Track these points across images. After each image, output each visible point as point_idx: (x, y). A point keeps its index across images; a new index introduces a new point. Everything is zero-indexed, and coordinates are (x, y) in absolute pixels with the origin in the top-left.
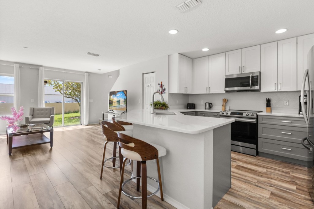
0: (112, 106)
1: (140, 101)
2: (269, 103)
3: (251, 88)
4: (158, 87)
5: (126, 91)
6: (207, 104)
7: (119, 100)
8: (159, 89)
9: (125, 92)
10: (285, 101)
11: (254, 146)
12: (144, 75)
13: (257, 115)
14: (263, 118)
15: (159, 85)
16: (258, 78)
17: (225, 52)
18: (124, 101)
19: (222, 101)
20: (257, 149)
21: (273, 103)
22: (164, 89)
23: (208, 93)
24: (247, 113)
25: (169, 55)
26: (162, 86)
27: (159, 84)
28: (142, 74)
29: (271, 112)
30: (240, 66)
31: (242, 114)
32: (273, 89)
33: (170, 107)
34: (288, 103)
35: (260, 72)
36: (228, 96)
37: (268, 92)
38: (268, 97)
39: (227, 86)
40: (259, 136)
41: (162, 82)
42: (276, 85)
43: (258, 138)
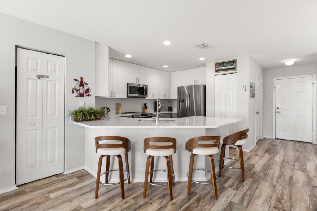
3: (144, 96)
6: (106, 108)
8: (76, 88)
16: (147, 89)
22: (88, 90)
23: (112, 97)
25: (96, 42)
26: (82, 84)
27: (76, 80)
30: (137, 78)
41: (82, 78)
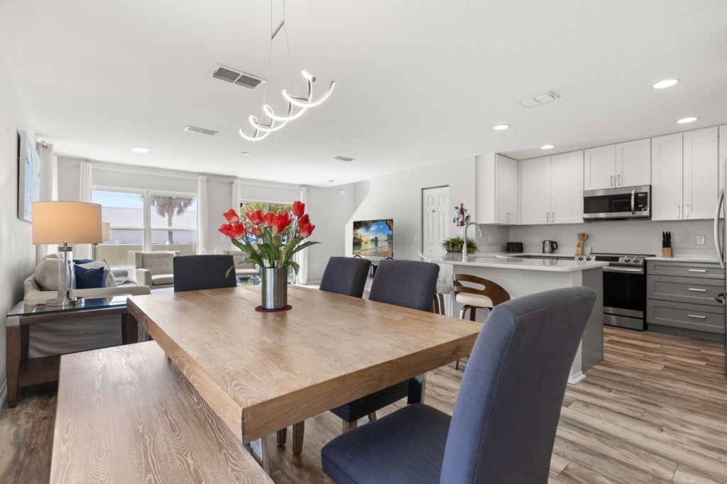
0: (359, 249)
1: (417, 238)
2: (667, 241)
3: (633, 213)
4: (456, 213)
5: (392, 220)
6: (547, 243)
7: (376, 238)
8: (457, 217)
9: (389, 223)
10: (698, 237)
11: (640, 314)
12: (424, 191)
13: (645, 262)
14: (655, 265)
15: (457, 210)
16: (647, 196)
17: (584, 150)
18: (387, 239)
19: (577, 237)
20: (645, 318)
21: (675, 239)
22: (468, 217)
23: (549, 223)
24: (626, 258)
25: (476, 157)
26: (462, 211)
27: (457, 208)
28: (420, 191)
29: (672, 256)
30: (613, 174)
31: (616, 259)
32: (674, 216)
33: (479, 248)
34: (703, 240)
35: (651, 187)
36: (589, 229)
37: (667, 221)
38: (667, 230)
39: (586, 211)
40: (649, 295)
41: (462, 205)
42: (681, 208)
43: (647, 300)
